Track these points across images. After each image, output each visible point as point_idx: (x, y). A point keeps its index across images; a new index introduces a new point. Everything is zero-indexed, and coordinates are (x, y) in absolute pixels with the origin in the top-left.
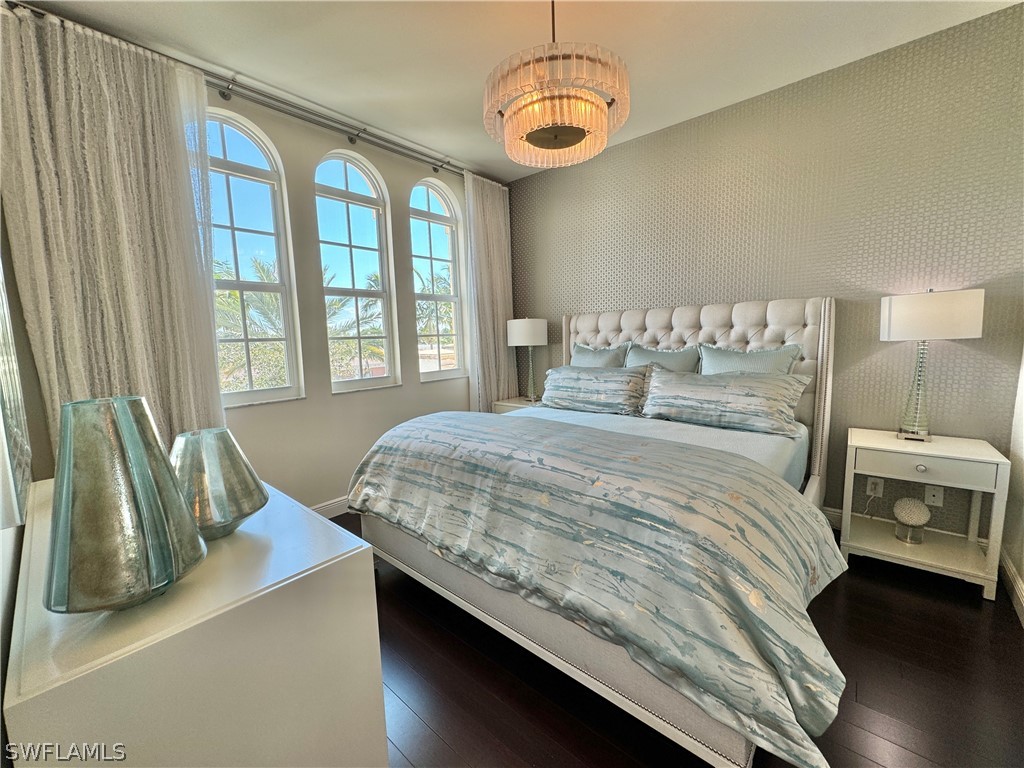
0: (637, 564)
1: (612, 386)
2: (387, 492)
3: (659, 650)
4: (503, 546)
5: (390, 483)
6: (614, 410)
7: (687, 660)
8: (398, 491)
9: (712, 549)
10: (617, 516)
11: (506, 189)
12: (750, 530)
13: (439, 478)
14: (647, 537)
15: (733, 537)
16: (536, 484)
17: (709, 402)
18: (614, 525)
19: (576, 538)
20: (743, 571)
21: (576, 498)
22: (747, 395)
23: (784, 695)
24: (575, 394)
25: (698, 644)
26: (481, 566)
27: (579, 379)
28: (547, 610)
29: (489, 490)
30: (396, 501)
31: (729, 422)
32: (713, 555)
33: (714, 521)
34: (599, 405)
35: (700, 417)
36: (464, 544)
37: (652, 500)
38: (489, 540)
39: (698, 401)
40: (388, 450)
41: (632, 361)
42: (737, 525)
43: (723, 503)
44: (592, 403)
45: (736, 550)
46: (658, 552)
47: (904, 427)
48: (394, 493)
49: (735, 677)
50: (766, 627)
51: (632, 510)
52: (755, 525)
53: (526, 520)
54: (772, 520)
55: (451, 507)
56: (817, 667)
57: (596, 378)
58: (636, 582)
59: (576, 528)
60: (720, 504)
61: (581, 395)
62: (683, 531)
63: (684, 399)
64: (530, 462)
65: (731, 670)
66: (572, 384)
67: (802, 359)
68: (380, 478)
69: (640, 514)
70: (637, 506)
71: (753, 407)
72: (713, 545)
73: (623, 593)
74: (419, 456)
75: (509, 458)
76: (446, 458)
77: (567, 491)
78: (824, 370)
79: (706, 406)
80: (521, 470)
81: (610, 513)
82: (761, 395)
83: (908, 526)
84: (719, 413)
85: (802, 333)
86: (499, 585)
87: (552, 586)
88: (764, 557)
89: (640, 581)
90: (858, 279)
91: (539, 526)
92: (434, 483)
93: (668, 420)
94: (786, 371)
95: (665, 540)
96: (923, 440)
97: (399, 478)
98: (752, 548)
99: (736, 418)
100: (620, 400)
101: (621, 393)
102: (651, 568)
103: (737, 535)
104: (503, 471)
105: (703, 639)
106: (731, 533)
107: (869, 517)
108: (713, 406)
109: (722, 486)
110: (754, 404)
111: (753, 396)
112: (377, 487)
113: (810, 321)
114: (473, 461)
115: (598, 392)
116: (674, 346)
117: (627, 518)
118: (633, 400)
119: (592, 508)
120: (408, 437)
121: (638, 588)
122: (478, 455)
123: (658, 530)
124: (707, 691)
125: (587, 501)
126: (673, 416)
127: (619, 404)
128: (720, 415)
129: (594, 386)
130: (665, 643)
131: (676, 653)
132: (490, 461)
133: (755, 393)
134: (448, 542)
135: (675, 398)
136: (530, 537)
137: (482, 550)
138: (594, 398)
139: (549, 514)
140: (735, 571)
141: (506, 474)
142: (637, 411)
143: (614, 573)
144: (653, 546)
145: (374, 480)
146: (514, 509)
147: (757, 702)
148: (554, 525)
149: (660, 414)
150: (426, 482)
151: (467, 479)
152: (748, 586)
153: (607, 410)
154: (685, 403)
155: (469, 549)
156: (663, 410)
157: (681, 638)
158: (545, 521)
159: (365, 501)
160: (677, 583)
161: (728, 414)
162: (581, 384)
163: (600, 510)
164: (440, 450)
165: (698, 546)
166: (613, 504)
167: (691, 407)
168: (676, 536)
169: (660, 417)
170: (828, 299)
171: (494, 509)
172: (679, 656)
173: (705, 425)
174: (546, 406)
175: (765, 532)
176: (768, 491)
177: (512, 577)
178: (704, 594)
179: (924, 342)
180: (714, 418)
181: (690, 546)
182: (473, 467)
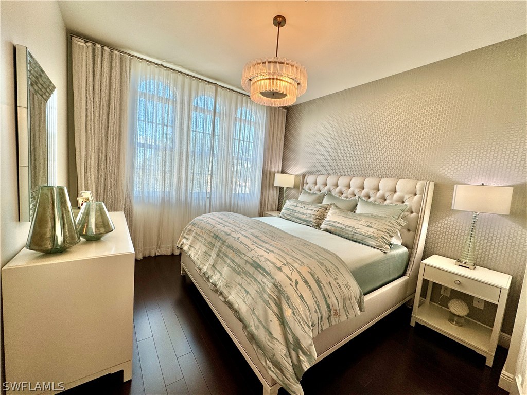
0: (253, 289)
1: (310, 212)
2: (189, 242)
3: (249, 326)
4: (217, 272)
5: (191, 238)
6: (307, 223)
7: (255, 332)
8: (193, 242)
9: (280, 288)
10: (253, 267)
11: (286, 110)
12: (301, 284)
13: (205, 239)
14: (260, 277)
15: (291, 284)
16: (232, 247)
17: (350, 227)
18: (251, 270)
19: (239, 274)
20: (288, 299)
21: (243, 256)
22: (368, 226)
23: (289, 357)
24: (293, 213)
25: (261, 327)
26: (208, 279)
27: (297, 206)
28: (224, 302)
29: (218, 247)
30: (191, 246)
31: (356, 239)
32: (279, 291)
33: (287, 276)
34: (302, 220)
35: (344, 234)
36: (205, 269)
37: (268, 262)
38: (213, 269)
39: (345, 225)
40: (194, 224)
41: (326, 201)
42: (296, 280)
43: (297, 270)
44: (299, 219)
45: (289, 290)
46: (261, 284)
47: (460, 259)
48: (192, 243)
49: (269, 343)
50: (288, 325)
51: (259, 265)
52: (306, 282)
53: (226, 262)
54: (318, 283)
55: (206, 252)
56: (305, 349)
57: (304, 207)
58: (251, 296)
59: (240, 269)
60: (295, 270)
61: (296, 214)
62: (272, 277)
63: (339, 223)
64: (235, 238)
65: (268, 340)
66: (293, 208)
67: (412, 213)
68: (189, 236)
69: (261, 267)
70: (261, 264)
71: (369, 233)
72: (281, 286)
73: (246, 300)
74: (202, 228)
75: (229, 235)
76: (209, 231)
77: (241, 253)
78: (422, 220)
79: (347, 228)
80: (230, 241)
81: (252, 265)
82: (375, 227)
83: (455, 315)
84: (352, 233)
85: (413, 199)
86: (212, 288)
87: (225, 292)
88: (301, 297)
89: (252, 296)
90: (449, 173)
91: (229, 266)
92: (203, 241)
93: (330, 232)
94: (397, 217)
95: (264, 280)
96: (469, 268)
97: (194, 237)
98: (298, 291)
99: (360, 237)
100: (311, 220)
101: (313, 216)
102: (257, 291)
103: (294, 284)
104: (224, 240)
105: (263, 324)
106: (291, 283)
107: (440, 306)
108: (351, 229)
109: (303, 263)
110: (371, 231)
111: (371, 227)
112: (187, 239)
113: (418, 193)
114: (217, 234)
115: (303, 214)
116: (349, 196)
117: (256, 268)
118: (318, 220)
119: (246, 261)
120: (202, 220)
121: (251, 298)
122: (219, 231)
123: (264, 275)
124: (260, 347)
125: (246, 258)
126: (332, 231)
127: (311, 221)
128: (353, 235)
129: (302, 210)
130: (252, 324)
131: (253, 328)
132: (222, 235)
133: (372, 226)
134: (201, 267)
135: (335, 222)
136: (226, 270)
137: (210, 273)
138: (301, 216)
139: (233, 261)
140: (285, 299)
141: (225, 241)
142: (318, 226)
143: (246, 291)
144: (260, 282)
145: (187, 236)
146: (224, 257)
147: (274, 355)
148: (234, 266)
149: (327, 229)
150: (201, 240)
151: (213, 241)
152: (287, 306)
153: (305, 223)
154: (339, 225)
155: (206, 271)
156: (328, 228)
157: (257, 323)
158: (231, 264)
159: (182, 244)
160: (262, 299)
161: (356, 234)
162: (297, 209)
163: (249, 263)
164: (209, 227)
165: (274, 285)
166: (254, 261)
167: (341, 228)
168: (268, 279)
169: (327, 231)
170: (428, 182)
171: (218, 255)
172: (254, 330)
173: (346, 238)
174: (281, 217)
175: (310, 286)
176: (327, 270)
177: (216, 286)
178: (269, 305)
179: (476, 213)
180: (350, 236)
181: (271, 284)
182: (216, 237)
